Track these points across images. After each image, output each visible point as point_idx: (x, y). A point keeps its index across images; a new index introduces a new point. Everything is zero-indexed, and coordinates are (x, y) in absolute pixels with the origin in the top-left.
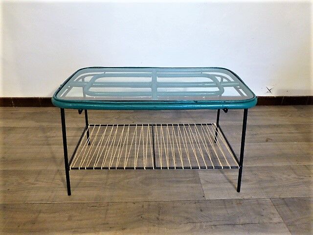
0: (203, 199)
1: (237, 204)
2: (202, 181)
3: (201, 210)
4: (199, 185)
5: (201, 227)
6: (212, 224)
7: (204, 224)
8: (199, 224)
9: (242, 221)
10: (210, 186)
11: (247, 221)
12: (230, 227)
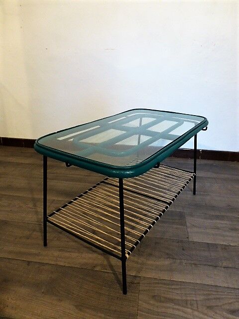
0: (187, 239)
1: (222, 249)
2: (188, 224)
3: (183, 249)
4: (185, 227)
5: (181, 263)
6: (192, 262)
7: (184, 262)
8: (179, 261)
9: (224, 264)
10: (195, 229)
11: (230, 265)
12: (211, 268)
